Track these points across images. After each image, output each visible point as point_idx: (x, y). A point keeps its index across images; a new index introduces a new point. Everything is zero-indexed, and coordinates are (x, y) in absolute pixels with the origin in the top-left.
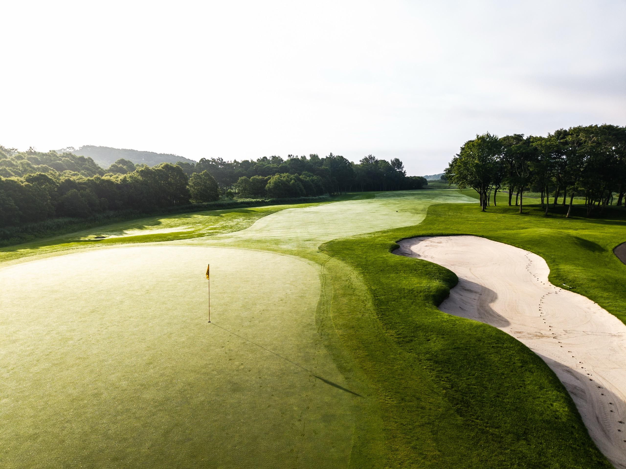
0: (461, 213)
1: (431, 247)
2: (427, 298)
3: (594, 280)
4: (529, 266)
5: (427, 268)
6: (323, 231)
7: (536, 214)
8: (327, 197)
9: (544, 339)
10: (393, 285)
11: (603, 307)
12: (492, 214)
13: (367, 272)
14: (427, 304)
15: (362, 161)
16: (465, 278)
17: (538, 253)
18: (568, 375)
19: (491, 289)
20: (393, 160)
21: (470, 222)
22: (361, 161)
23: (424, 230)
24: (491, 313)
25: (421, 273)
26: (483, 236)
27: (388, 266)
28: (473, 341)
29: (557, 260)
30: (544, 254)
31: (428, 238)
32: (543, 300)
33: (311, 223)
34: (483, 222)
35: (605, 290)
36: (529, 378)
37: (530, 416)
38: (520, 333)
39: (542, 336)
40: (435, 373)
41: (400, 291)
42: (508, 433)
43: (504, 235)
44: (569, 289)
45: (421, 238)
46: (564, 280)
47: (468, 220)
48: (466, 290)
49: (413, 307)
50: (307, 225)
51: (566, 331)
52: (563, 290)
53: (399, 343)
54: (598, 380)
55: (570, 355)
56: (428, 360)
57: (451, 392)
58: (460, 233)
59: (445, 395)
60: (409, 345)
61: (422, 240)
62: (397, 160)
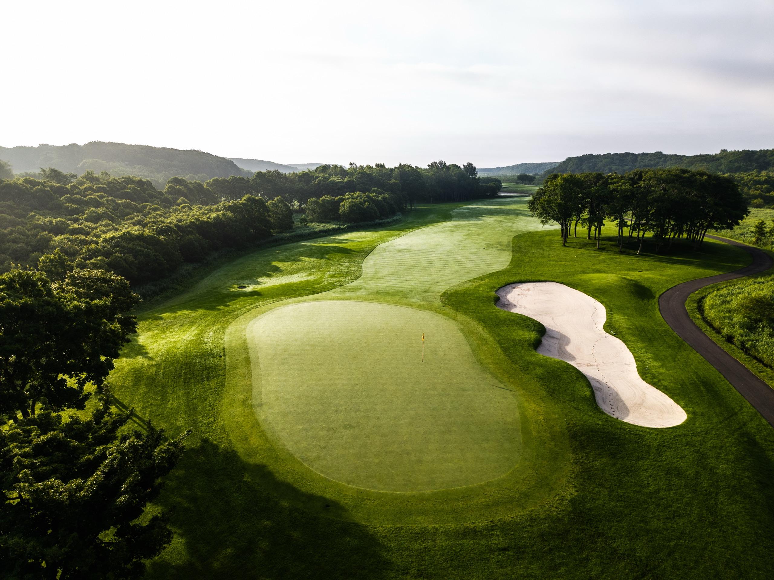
0: (544, 250)
1: (522, 296)
2: (530, 345)
3: (629, 329)
4: (594, 315)
5: (526, 322)
6: (429, 278)
7: (612, 250)
8: (400, 217)
9: (591, 367)
10: (508, 337)
11: (628, 347)
12: (572, 249)
13: (488, 326)
14: (530, 349)
15: (431, 166)
16: (550, 328)
17: (602, 302)
18: (597, 383)
19: (566, 335)
20: (465, 165)
21: (552, 263)
22: (429, 166)
23: (514, 275)
24: (565, 352)
25: (523, 326)
26: (562, 283)
27: (500, 321)
28: (556, 369)
29: (613, 310)
30: (606, 304)
31: (518, 284)
32: (597, 344)
33: (412, 267)
34: (563, 263)
35: (634, 335)
36: (578, 385)
37: (576, 396)
38: (579, 364)
39: (591, 365)
40: (540, 383)
41: (514, 340)
42: (568, 400)
43: (579, 282)
44: (614, 335)
45: (513, 285)
46: (612, 328)
47: (550, 260)
48: (551, 337)
49: (523, 351)
50: (411, 270)
51: (603, 362)
52: (610, 336)
53: (522, 371)
54: (609, 384)
55: (602, 374)
56: (537, 378)
57: (548, 389)
58: (544, 279)
59: (545, 391)
60: (527, 371)
61: (514, 288)
62: (470, 165)
